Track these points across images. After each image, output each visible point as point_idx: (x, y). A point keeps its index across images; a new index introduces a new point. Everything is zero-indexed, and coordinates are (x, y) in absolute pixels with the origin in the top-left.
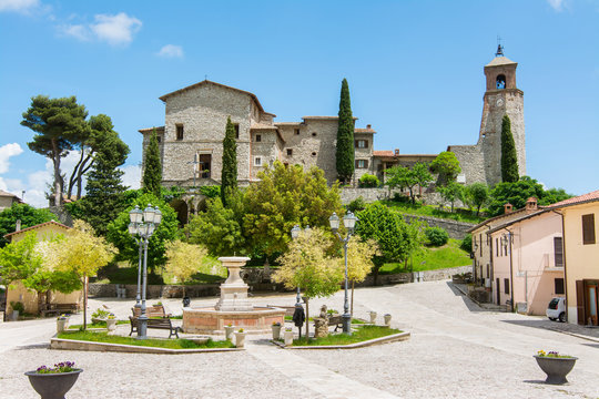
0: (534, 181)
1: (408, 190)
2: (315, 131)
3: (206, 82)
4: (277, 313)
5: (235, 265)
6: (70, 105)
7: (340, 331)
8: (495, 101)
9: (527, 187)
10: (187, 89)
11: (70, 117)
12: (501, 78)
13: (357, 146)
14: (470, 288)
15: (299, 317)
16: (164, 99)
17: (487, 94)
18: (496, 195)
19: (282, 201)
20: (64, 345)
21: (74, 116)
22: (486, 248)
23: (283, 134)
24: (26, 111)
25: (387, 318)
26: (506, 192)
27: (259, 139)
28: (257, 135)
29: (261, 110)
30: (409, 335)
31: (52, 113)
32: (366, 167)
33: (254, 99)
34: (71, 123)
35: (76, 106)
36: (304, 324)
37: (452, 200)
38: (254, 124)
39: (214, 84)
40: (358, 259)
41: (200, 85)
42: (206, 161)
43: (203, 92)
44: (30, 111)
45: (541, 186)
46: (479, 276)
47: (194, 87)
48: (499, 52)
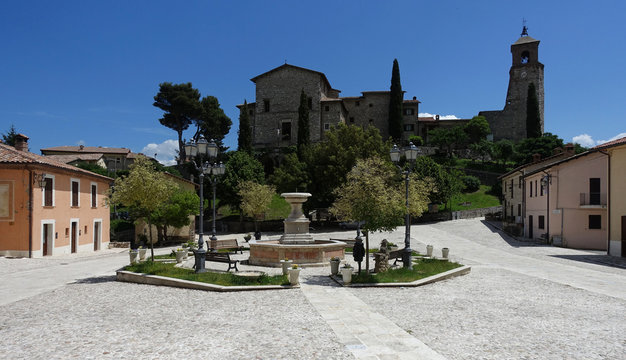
0: (556, 136)
1: (446, 148)
2: (373, 102)
3: (286, 66)
4: (339, 246)
5: (296, 200)
6: (187, 89)
7: (400, 265)
8: (520, 74)
9: (550, 142)
10: (272, 72)
11: (187, 98)
12: (525, 54)
13: (405, 114)
14: (505, 224)
15: (359, 251)
16: (254, 80)
17: (512, 68)
18: (520, 150)
19: (346, 154)
20: (126, 278)
21: (190, 97)
22: (517, 190)
23: (347, 106)
24: (156, 95)
25: (445, 251)
26: (530, 146)
27: (327, 109)
28: (326, 106)
29: (329, 87)
30: (469, 269)
31: (175, 95)
32: (412, 129)
33: (322, 77)
34: (189, 102)
35: (191, 90)
36: (364, 258)
37: (483, 155)
38: (324, 98)
39: (292, 67)
40: (415, 196)
41: (281, 68)
42: (286, 128)
43: (284, 74)
44: (159, 95)
45: (561, 140)
46: (509, 214)
47: (276, 70)
48: (524, 32)
